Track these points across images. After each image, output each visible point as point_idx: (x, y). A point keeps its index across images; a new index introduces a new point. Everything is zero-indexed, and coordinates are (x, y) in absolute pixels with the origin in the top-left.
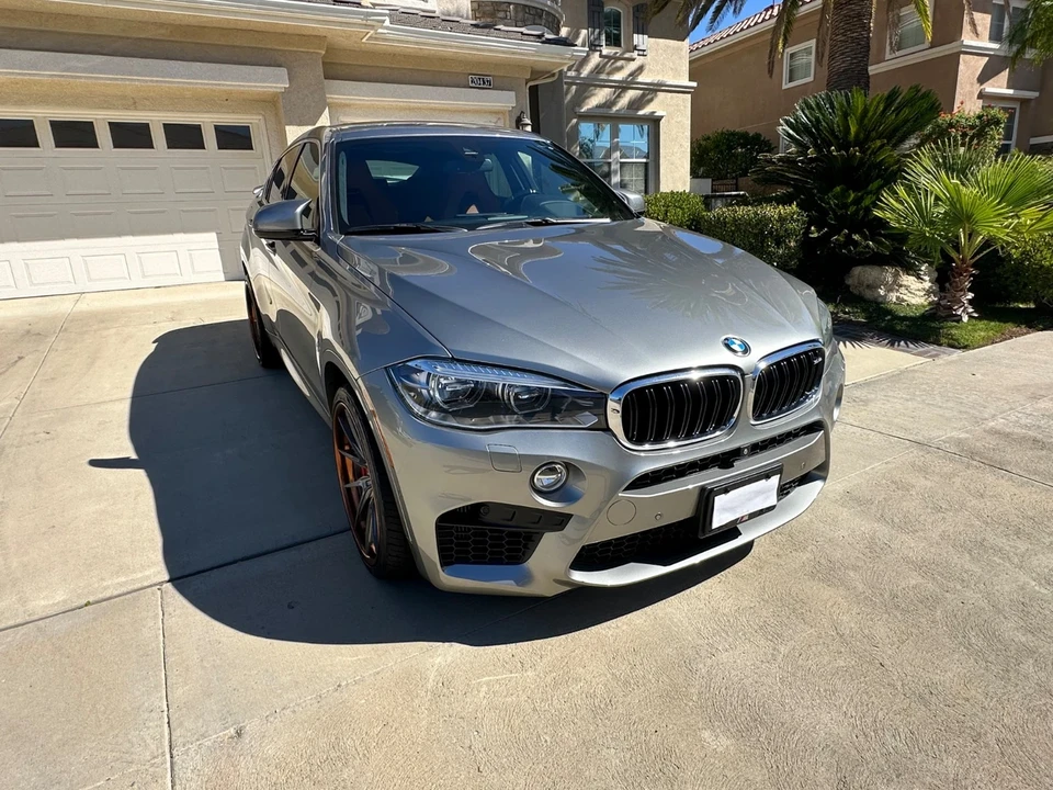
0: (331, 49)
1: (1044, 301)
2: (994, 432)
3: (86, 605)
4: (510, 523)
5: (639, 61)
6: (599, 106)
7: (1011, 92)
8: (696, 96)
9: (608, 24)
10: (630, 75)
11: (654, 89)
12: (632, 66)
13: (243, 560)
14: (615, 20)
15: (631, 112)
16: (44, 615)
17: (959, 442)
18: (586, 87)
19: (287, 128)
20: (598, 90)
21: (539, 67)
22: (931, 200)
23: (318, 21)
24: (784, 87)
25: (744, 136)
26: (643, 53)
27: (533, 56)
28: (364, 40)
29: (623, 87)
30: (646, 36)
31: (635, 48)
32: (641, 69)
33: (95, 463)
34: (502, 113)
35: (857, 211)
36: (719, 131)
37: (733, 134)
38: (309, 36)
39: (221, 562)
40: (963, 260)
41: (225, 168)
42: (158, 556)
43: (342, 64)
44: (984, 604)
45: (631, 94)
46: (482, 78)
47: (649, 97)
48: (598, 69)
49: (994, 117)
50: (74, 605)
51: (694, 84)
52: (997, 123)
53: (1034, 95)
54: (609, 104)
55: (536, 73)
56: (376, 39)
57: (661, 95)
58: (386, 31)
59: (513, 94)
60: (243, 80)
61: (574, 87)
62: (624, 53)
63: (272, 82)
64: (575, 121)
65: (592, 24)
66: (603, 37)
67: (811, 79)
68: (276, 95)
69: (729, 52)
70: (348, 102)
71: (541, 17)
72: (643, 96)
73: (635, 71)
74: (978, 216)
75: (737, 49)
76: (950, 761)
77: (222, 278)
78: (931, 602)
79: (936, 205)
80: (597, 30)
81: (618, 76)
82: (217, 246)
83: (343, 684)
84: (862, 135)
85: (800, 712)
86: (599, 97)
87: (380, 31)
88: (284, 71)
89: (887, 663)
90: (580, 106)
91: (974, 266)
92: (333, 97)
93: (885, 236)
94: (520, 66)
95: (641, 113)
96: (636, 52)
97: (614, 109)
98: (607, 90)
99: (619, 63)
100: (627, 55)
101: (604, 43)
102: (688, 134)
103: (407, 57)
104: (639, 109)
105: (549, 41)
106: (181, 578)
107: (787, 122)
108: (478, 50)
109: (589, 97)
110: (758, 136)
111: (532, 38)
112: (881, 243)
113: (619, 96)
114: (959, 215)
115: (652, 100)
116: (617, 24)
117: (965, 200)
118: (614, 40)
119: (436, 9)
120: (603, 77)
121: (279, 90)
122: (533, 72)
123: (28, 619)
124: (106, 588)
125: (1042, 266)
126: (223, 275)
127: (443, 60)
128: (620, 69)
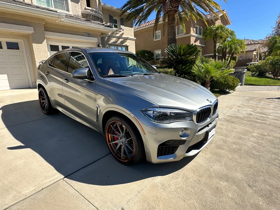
0: (46, 23)
1: (221, 89)
2: (228, 116)
3: (42, 189)
4: (174, 144)
5: (122, 32)
6: (113, 42)
7: (200, 45)
8: (136, 41)
9: (114, 23)
10: (120, 35)
11: (126, 39)
12: (121, 33)
13: (83, 168)
14: (115, 22)
15: (121, 44)
16: (30, 195)
17: (224, 119)
18: (110, 37)
19: (33, 44)
20: (113, 38)
21: (103, 32)
22: (201, 68)
23: (44, 15)
24: (154, 40)
25: (147, 51)
26: (123, 30)
27: (103, 29)
28: (57, 21)
29: (119, 38)
30: (124, 26)
31: (121, 29)
32: (123, 34)
33: (10, 148)
34: (94, 43)
35: (185, 70)
36: (141, 50)
37: (145, 51)
38: (40, 19)
39: (77, 170)
40: (208, 81)
41: (10, 55)
42: (55, 172)
43: (49, 27)
44: (248, 149)
45: (121, 40)
46: (89, 34)
47: (125, 41)
48: (113, 33)
49: (199, 50)
50: (39, 190)
51: (135, 38)
52: (200, 51)
53: (204, 46)
54: (116, 42)
55: (102, 34)
56: (60, 21)
57: (128, 40)
58: (63, 20)
59: (97, 38)
60: (19, 29)
61: (107, 37)
62: (118, 30)
63: (29, 31)
64: (108, 45)
65: (110, 22)
66: (113, 25)
67: (160, 39)
68: (29, 35)
69: (141, 31)
70: (51, 38)
71: (99, 19)
72: (124, 40)
73: (122, 34)
74: (211, 71)
75: (143, 30)
76: (261, 177)
77: (9, 88)
78: (240, 149)
79: (202, 69)
80: (112, 24)
81: (118, 35)
82: (7, 79)
83: (139, 191)
84: (184, 54)
85: (234, 175)
86: (113, 40)
87: (62, 19)
88: (32, 28)
89: (241, 162)
90: (109, 42)
91: (210, 82)
92: (47, 36)
93: (191, 76)
94: (98, 32)
95: (124, 44)
96: (121, 30)
97: (117, 43)
98: (115, 38)
99: (118, 32)
100: (120, 30)
101: (114, 27)
102: (135, 50)
103: (68, 27)
104: (123, 44)
105: (106, 26)
106: (68, 176)
107: (167, 50)
108: (88, 27)
109: (111, 40)
110: (150, 51)
111: (101, 25)
112: (191, 77)
113: (118, 40)
114: (208, 72)
115: (126, 42)
116: (116, 23)
117: (209, 68)
118: (116, 27)
119: (72, 14)
120: (114, 35)
121: (30, 33)
122: (101, 33)
123: (25, 197)
124: (46, 183)
125: (221, 82)
126: (9, 87)
127: (78, 28)
128: (118, 33)
